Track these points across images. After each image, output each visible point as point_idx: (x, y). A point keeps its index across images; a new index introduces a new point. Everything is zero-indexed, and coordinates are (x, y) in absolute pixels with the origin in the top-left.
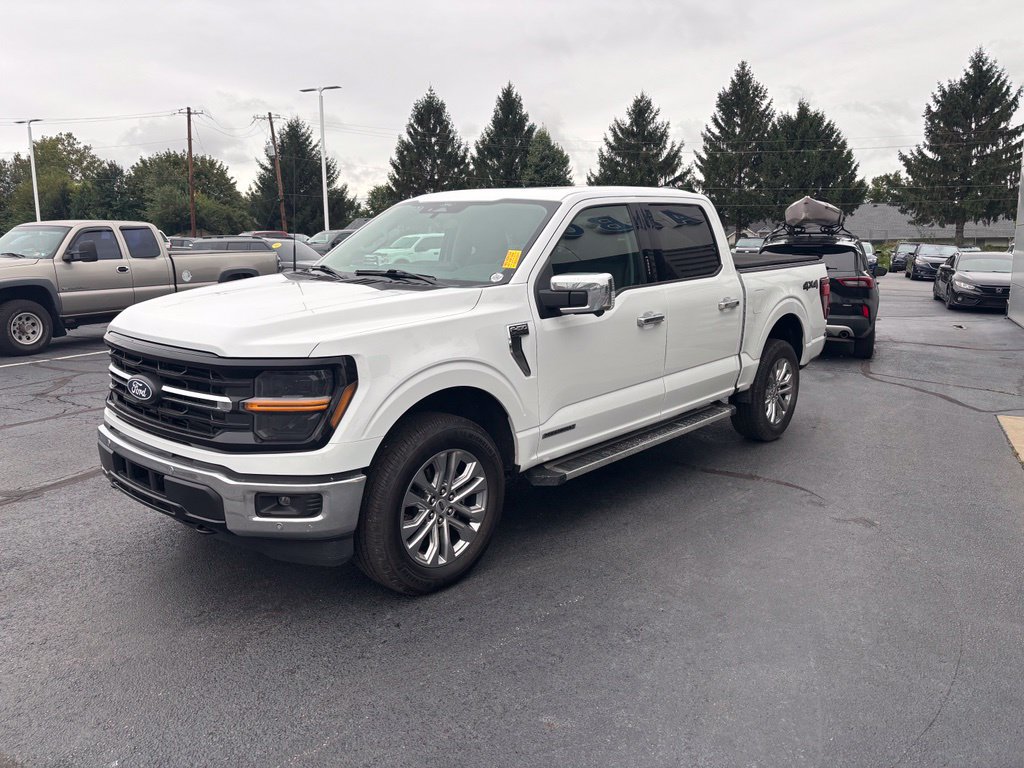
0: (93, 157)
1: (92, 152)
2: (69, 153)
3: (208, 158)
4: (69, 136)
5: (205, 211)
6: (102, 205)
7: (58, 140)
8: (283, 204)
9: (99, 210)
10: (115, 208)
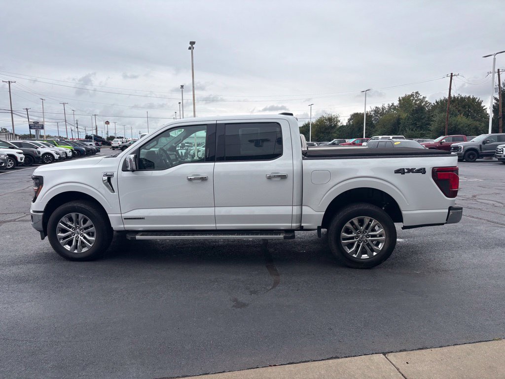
0: (427, 101)
1: (426, 99)
2: (416, 101)
3: (471, 97)
4: (417, 93)
5: (461, 125)
6: (412, 124)
7: (412, 95)
8: (501, 119)
9: (411, 127)
10: (418, 125)
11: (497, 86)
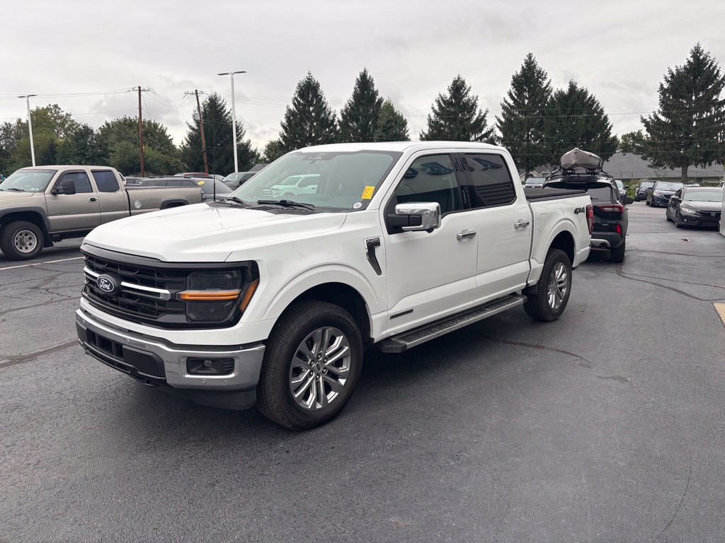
0: (73, 121)
1: (72, 118)
2: (56, 118)
3: (153, 122)
4: (56, 106)
5: (150, 159)
6: (78, 155)
7: (48, 109)
8: (205, 154)
9: (76, 158)
10: (88, 157)
11: (197, 112)
